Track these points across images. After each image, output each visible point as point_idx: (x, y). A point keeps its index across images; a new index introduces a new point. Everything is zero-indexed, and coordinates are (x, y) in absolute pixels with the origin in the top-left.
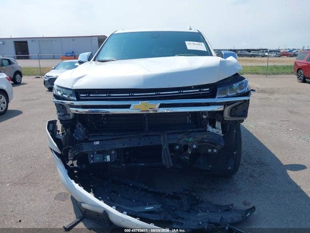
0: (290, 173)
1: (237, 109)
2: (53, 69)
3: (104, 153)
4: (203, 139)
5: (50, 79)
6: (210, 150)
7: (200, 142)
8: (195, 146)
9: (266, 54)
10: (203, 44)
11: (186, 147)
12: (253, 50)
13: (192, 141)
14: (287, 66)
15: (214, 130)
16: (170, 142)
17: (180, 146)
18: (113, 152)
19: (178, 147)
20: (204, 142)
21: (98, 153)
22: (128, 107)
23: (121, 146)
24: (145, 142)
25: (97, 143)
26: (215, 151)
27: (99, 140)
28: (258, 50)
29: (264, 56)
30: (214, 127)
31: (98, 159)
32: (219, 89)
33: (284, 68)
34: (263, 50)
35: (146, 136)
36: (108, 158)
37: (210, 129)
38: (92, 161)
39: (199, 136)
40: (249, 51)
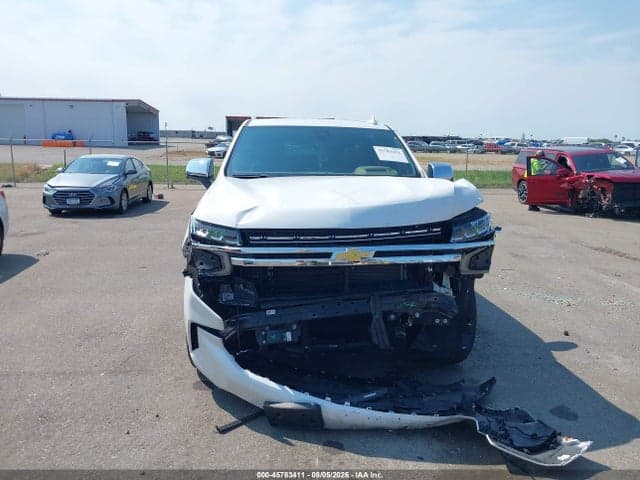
0: (556, 354)
1: (478, 258)
2: (59, 172)
3: (281, 328)
4: (429, 303)
5: (59, 191)
6: (437, 321)
7: (425, 308)
8: (417, 315)
9: (459, 147)
10: (401, 151)
11: (405, 316)
12: (434, 139)
13: (414, 307)
14: (499, 173)
15: (443, 290)
16: (383, 309)
17: (395, 314)
18: (295, 327)
19: (392, 317)
20: (430, 308)
21: (275, 328)
22: (328, 255)
23: (310, 316)
24: (345, 310)
25: (273, 312)
26: (446, 321)
27: (276, 309)
28: (445, 139)
29: (454, 151)
30: (440, 285)
31: (273, 337)
32: (455, 229)
33: (495, 175)
34: (452, 138)
35: (348, 300)
36: (289, 336)
37: (436, 288)
38: (264, 342)
39: (425, 299)
40: (427, 140)
